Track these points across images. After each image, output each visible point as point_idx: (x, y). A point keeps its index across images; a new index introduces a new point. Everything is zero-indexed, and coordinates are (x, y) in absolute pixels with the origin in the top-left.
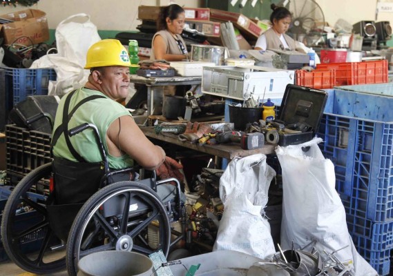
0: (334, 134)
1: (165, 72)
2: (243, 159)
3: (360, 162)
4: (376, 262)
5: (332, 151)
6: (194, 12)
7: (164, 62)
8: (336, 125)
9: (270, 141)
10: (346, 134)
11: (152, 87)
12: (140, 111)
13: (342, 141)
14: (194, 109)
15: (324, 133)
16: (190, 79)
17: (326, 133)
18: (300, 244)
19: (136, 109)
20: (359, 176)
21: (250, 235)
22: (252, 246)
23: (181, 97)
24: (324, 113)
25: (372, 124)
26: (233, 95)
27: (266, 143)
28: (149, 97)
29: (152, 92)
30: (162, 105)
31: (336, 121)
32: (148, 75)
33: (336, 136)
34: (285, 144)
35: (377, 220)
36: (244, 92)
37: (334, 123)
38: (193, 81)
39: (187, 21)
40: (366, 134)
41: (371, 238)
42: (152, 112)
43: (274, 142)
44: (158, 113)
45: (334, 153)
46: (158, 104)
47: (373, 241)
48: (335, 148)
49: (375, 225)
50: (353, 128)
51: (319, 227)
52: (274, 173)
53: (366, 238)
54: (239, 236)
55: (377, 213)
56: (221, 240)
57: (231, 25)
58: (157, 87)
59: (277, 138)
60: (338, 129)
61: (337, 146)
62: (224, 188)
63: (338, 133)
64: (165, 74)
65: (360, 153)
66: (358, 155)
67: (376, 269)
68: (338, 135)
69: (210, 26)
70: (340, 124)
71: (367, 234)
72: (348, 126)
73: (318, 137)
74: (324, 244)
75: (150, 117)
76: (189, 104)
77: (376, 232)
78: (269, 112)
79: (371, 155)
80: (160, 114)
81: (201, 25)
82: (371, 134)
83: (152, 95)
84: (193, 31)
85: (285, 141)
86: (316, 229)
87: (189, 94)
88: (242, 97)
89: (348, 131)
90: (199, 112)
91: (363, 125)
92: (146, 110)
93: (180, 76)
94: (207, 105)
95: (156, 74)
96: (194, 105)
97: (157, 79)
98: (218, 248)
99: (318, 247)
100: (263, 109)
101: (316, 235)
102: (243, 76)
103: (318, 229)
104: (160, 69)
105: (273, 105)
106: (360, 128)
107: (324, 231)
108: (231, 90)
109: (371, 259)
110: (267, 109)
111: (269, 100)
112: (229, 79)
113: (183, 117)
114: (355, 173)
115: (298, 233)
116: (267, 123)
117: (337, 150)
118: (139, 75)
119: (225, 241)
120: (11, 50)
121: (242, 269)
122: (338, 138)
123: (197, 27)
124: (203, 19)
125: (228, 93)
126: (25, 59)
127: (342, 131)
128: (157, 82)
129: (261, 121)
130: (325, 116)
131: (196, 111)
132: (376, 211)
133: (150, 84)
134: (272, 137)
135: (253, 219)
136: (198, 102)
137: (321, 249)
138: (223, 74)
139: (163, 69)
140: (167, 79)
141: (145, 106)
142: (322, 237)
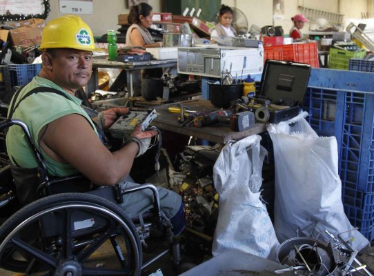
0: (319, 107)
1: (142, 56)
2: (238, 143)
3: (349, 134)
4: (366, 230)
5: (318, 124)
6: (159, 16)
7: (141, 48)
8: (321, 98)
9: (260, 119)
10: (332, 107)
11: (131, 71)
12: (121, 94)
13: (327, 113)
14: (171, 89)
15: (309, 106)
16: (165, 62)
17: (310, 107)
18: (300, 225)
19: (118, 91)
20: (348, 148)
21: (254, 230)
22: (257, 242)
23: (158, 79)
24: (309, 86)
25: (362, 95)
26: (210, 73)
27: (257, 122)
28: (128, 80)
29: (131, 76)
30: (140, 87)
31: (322, 94)
32: (126, 60)
33: (321, 109)
34: (276, 121)
35: (368, 191)
36: (222, 69)
37: (319, 96)
38: (167, 63)
39: (155, 23)
40: (355, 106)
41: (362, 208)
42: (132, 94)
43: (264, 119)
44: (138, 94)
45: (320, 126)
46: (137, 86)
47: (365, 212)
48: (320, 121)
49: (366, 196)
50: (341, 101)
51: (321, 208)
52: (266, 152)
53: (356, 209)
54: (242, 231)
55: (369, 184)
56: (222, 238)
57: (187, 25)
58: (135, 71)
59: (267, 115)
60: (323, 101)
61: (322, 118)
62: (219, 176)
63: (323, 106)
64: (142, 59)
65: (349, 125)
66: (346, 127)
67: (366, 236)
68: (323, 108)
69: (172, 26)
70: (325, 97)
71: (358, 204)
72: (335, 98)
73: (304, 111)
74: (326, 224)
75: (130, 98)
76: (167, 85)
77: (367, 203)
78: (250, 88)
79: (362, 127)
80: (140, 95)
81: (165, 25)
82: (362, 106)
83: (131, 78)
84: (160, 29)
85: (276, 118)
86: (319, 211)
87: (165, 76)
88: (219, 75)
89: (335, 103)
90: (175, 92)
91: (352, 97)
92: (126, 92)
93: (155, 60)
94: (182, 84)
95: (134, 59)
96: (171, 85)
97: (134, 64)
98: (219, 248)
99: (319, 227)
100: (243, 86)
101: (317, 216)
102: (220, 54)
103: (321, 210)
104: (137, 55)
105: (253, 81)
106: (348, 99)
107: (327, 212)
108: (207, 69)
109: (362, 228)
110: (248, 85)
111: (249, 76)
112: (205, 58)
113: (162, 98)
114: (344, 146)
115: (298, 215)
116: (250, 99)
117: (322, 122)
118: (118, 61)
119: (225, 239)
120: (17, 50)
121: (250, 272)
122: (323, 111)
123: (163, 27)
124: (167, 21)
125: (205, 72)
126: (30, 57)
127: (328, 104)
128: (135, 66)
129: (243, 97)
130: (309, 89)
131: (173, 91)
132: (368, 182)
133: (128, 68)
134: (261, 115)
135: (256, 212)
136: (174, 82)
137: (322, 229)
138: (198, 54)
139: (140, 54)
140: (144, 63)
141: (126, 89)
142: (325, 217)
